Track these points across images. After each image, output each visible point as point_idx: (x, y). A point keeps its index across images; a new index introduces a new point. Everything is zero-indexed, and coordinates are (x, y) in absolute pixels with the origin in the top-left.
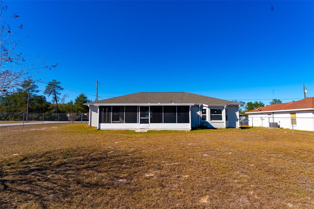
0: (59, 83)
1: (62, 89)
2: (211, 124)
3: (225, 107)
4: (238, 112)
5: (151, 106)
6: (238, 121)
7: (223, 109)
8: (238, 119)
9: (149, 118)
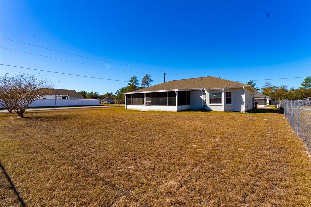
0: (150, 76)
1: (152, 81)
2: (210, 107)
3: (223, 90)
4: (244, 94)
5: (152, 93)
6: (243, 105)
7: (222, 92)
8: (244, 103)
9: (151, 102)
